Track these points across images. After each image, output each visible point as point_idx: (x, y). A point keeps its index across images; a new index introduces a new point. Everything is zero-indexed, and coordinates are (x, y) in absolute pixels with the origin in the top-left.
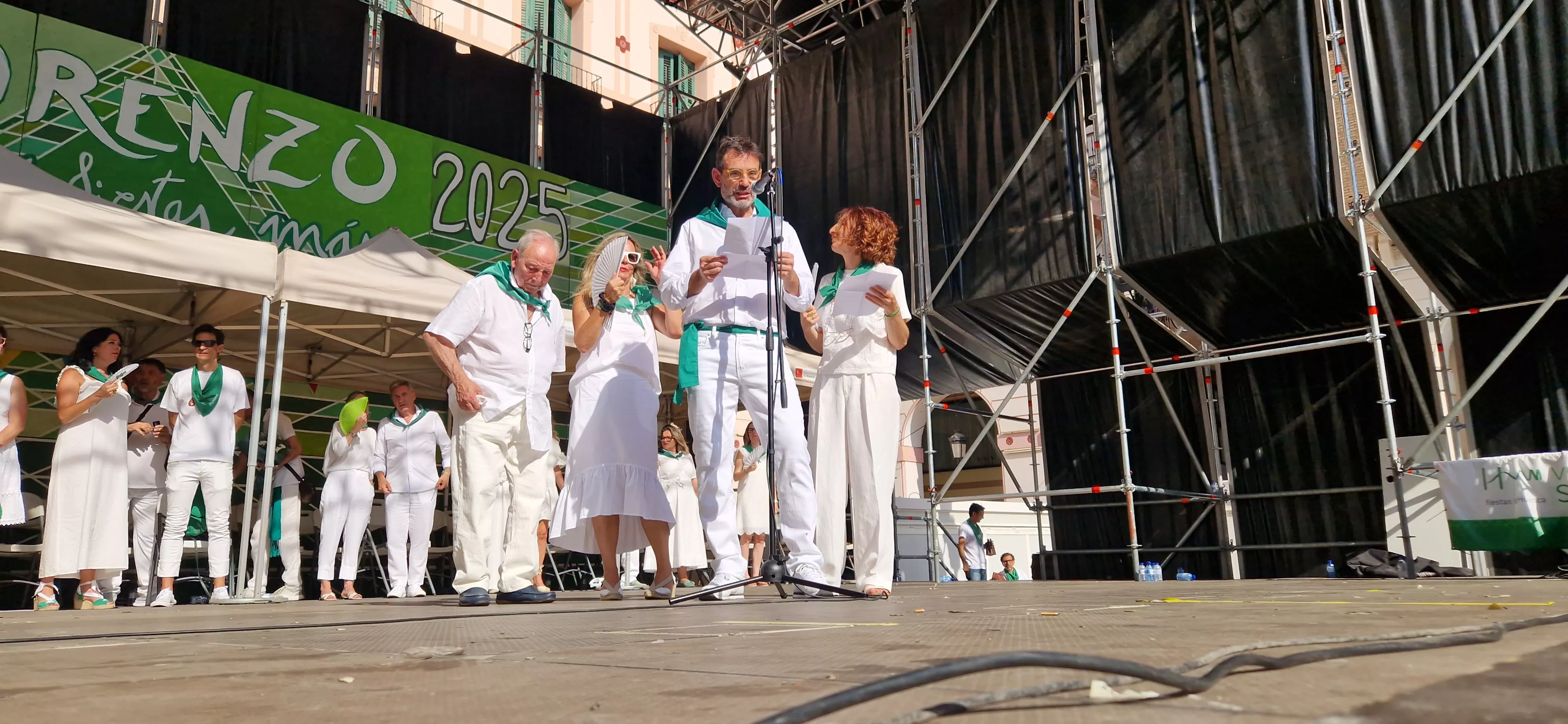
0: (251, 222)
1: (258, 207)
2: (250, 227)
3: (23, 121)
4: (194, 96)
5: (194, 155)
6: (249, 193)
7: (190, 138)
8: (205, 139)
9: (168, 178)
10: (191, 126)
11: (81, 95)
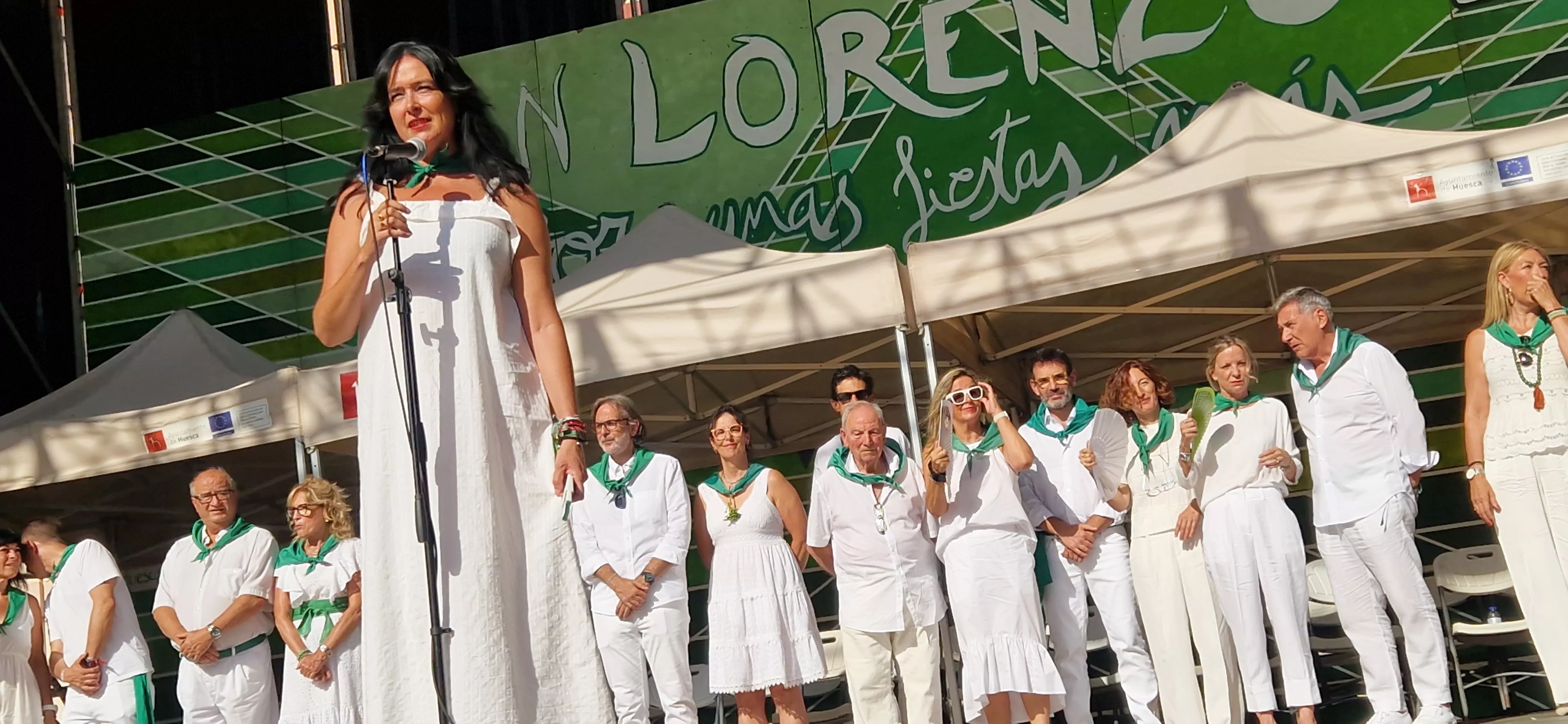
0: (1137, 137)
1: (1143, 107)
2: (1138, 145)
3: (823, 131)
5: (1032, 73)
6: (1124, 92)
7: (1020, 48)
8: (1041, 40)
9: (1008, 124)
10: (1018, 30)
11: (877, 61)
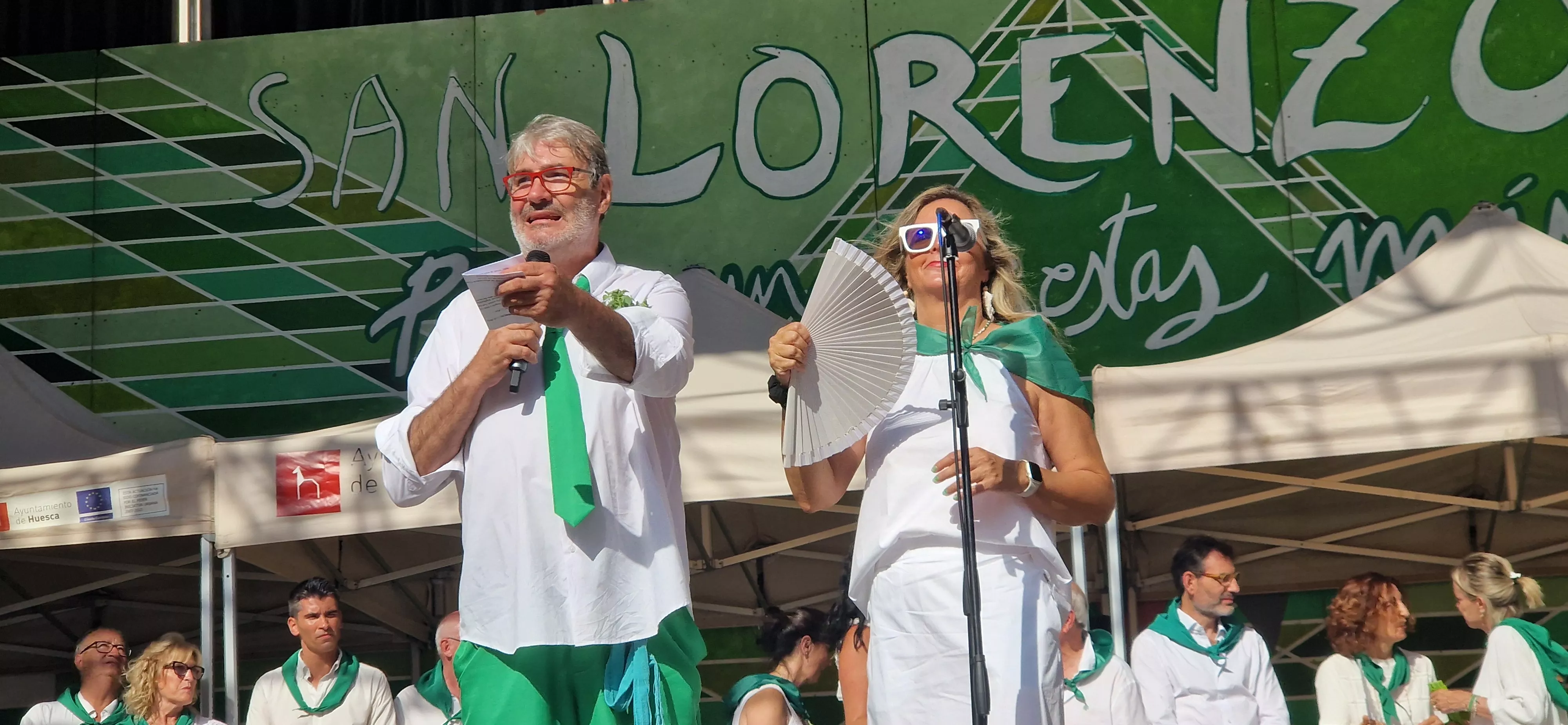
0: (1297, 251)
1: (1307, 214)
2: (1298, 262)
3: (872, 188)
4: (1143, 26)
5: (1163, 149)
6: (1283, 191)
7: (1149, 114)
8: (1178, 108)
9: (1126, 212)
10: (1148, 91)
11: (955, 104)
